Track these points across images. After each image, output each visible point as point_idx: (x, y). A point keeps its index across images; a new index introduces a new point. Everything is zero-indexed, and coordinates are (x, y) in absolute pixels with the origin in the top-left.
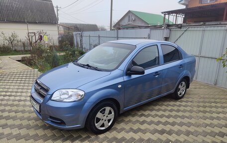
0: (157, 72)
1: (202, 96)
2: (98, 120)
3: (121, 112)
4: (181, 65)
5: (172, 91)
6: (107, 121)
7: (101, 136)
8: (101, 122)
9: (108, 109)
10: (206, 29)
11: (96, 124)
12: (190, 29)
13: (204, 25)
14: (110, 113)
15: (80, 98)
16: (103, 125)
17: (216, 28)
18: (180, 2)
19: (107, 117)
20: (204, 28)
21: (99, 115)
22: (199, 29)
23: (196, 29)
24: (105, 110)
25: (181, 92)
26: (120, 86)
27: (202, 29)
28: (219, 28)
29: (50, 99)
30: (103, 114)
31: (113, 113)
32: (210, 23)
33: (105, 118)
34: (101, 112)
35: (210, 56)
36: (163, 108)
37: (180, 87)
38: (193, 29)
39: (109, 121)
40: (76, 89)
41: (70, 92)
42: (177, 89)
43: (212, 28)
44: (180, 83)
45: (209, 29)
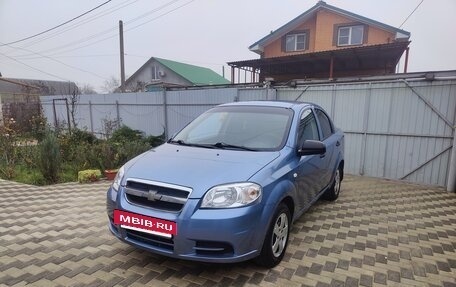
2: (275, 238)
10: (338, 88)
11: (273, 248)
12: (312, 88)
13: (334, 82)
17: (353, 87)
20: (336, 87)
21: (276, 229)
22: (326, 88)
23: (321, 88)
25: (337, 186)
26: (295, 175)
27: (331, 88)
28: (359, 87)
29: (199, 206)
30: (279, 226)
32: (344, 79)
38: (316, 88)
40: (247, 182)
41: (239, 189)
42: (334, 182)
43: (347, 87)
45: (342, 87)
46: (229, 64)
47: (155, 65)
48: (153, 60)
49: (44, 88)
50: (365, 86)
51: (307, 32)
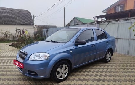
0: (93, 45)
1: (121, 61)
2: (58, 73)
3: (73, 68)
4: (107, 41)
5: (103, 57)
6: (64, 74)
7: (60, 84)
8: (60, 75)
9: (64, 66)
10: (120, 22)
11: (57, 76)
12: (110, 23)
13: (118, 20)
14: (66, 68)
15: (47, 58)
16: (61, 77)
17: (125, 22)
18: (103, 11)
19: (64, 71)
20: (119, 22)
21: (59, 70)
22: (116, 23)
23: (114, 23)
24: (62, 66)
25: (109, 58)
26: (71, 52)
27: (117, 22)
28: (128, 21)
29: (28, 59)
30: (62, 69)
31: (68, 69)
32: (122, 19)
33: (62, 72)
34: (60, 68)
35: (123, 38)
36: (98, 67)
37: (107, 55)
38: (112, 23)
39: (65, 74)
40: (44, 52)
41: (41, 55)
42: (106, 56)
43: (123, 22)
44: (107, 52)
45: (121, 22)
46: (94, 17)
47: (75, 19)
48: (75, 18)
49: (45, 27)
50: (130, 21)
51: (124, 5)
